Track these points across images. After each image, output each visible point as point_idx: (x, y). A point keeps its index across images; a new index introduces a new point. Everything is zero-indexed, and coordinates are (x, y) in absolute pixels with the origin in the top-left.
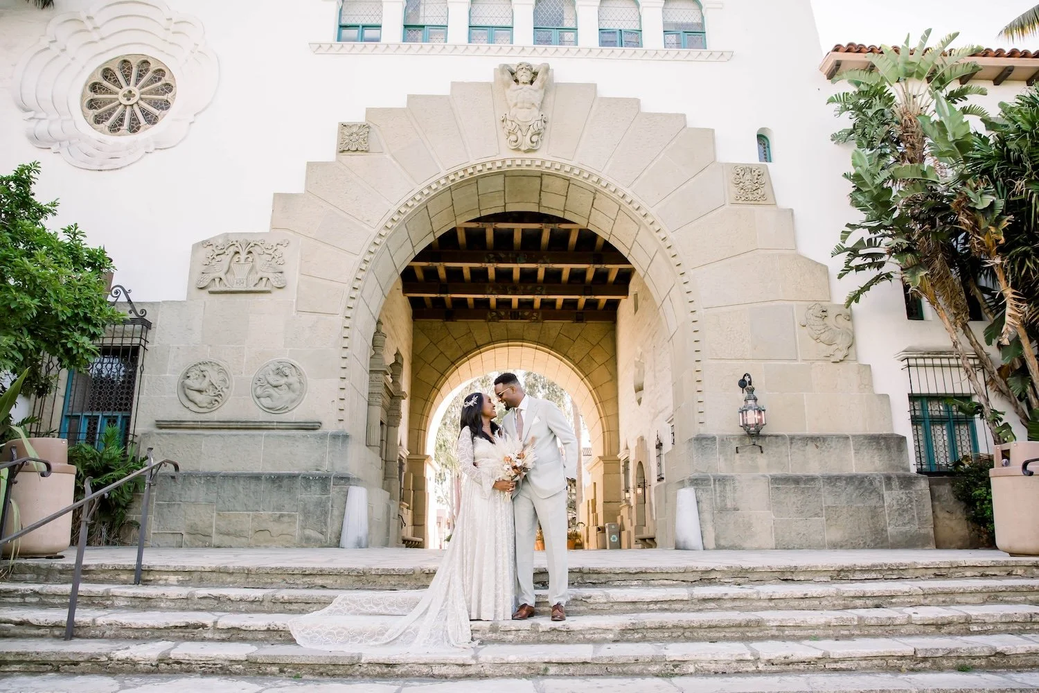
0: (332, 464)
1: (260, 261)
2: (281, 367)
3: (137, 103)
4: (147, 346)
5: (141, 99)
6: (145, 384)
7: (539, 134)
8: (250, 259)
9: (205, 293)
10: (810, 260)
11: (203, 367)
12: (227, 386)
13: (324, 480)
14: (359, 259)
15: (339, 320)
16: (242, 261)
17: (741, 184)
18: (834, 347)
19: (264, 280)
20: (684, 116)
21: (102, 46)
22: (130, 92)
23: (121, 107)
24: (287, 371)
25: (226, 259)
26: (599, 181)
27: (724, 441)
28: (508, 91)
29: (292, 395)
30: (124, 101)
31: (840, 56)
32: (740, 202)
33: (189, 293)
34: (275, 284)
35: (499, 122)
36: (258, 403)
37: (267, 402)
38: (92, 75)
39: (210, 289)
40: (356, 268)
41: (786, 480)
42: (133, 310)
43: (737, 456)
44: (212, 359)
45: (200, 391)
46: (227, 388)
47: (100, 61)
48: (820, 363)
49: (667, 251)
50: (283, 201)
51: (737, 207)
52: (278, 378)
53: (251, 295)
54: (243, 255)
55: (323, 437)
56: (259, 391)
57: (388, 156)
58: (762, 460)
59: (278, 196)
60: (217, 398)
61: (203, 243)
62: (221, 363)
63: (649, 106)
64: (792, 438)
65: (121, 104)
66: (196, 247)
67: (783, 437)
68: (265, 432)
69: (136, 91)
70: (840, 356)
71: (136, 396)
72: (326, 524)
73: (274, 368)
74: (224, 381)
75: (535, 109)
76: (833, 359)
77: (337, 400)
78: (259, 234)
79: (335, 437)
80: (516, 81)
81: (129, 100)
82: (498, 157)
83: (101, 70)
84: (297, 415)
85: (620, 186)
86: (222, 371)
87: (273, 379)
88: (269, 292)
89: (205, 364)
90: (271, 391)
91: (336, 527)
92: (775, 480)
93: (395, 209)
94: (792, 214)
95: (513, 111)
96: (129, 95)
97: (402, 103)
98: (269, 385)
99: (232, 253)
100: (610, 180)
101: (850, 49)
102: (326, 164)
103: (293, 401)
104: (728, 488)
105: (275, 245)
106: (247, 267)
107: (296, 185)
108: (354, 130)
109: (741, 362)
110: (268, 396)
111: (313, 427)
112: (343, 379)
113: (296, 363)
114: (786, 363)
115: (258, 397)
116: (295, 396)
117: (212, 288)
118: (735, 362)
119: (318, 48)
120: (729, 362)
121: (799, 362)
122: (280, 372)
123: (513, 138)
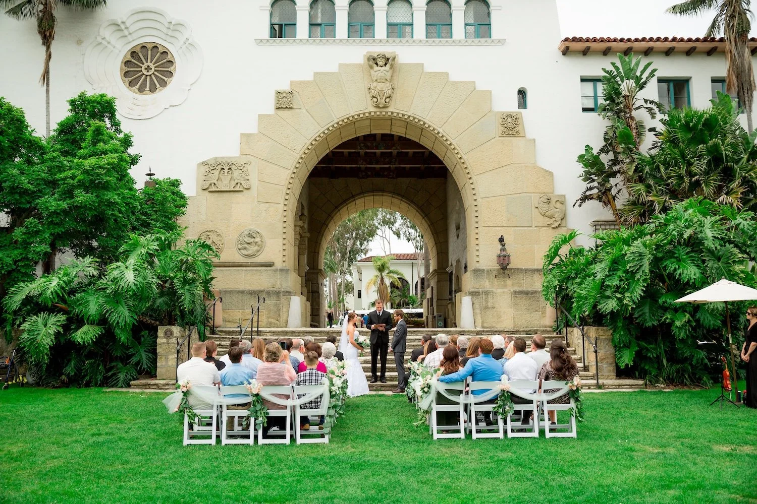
0: (281, 285)
1: (236, 173)
2: (251, 233)
3: (153, 73)
5: (155, 71)
7: (389, 97)
8: (230, 173)
9: (206, 192)
10: (542, 169)
11: (208, 233)
13: (278, 293)
14: (291, 171)
15: (281, 206)
16: (226, 174)
17: (505, 125)
18: (554, 219)
19: (239, 184)
20: (474, 82)
21: (130, 38)
22: (148, 66)
23: (144, 76)
24: (254, 235)
25: (216, 173)
26: (424, 123)
27: (489, 271)
28: (372, 72)
29: (256, 248)
30: (145, 72)
31: (567, 44)
32: (504, 135)
33: (197, 192)
34: (245, 187)
35: (367, 90)
36: (240, 252)
37: (244, 252)
38: (125, 56)
39: (209, 190)
40: (289, 177)
41: (521, 292)
43: (496, 280)
44: (213, 229)
46: (222, 244)
47: (129, 47)
48: (545, 228)
49: (462, 165)
50: (246, 137)
51: (502, 138)
52: (250, 239)
53: (232, 193)
54: (226, 170)
55: (276, 271)
56: (240, 247)
57: (304, 111)
58: (509, 282)
59: (243, 135)
61: (203, 163)
62: (218, 231)
63: (454, 77)
64: (526, 270)
65: (143, 74)
66: (199, 165)
67: (522, 270)
68: (244, 268)
69: (152, 65)
70: (556, 224)
72: (279, 315)
73: (247, 233)
74: (220, 240)
75: (387, 82)
76: (553, 226)
77: (281, 250)
78: (234, 157)
79: (282, 270)
80: (377, 64)
81: (148, 71)
82: (366, 111)
83: (130, 53)
84: (260, 259)
85: (436, 127)
86: (218, 235)
87: (247, 240)
88: (242, 191)
89: (209, 231)
90: (246, 246)
91: (285, 318)
92: (515, 293)
93: (309, 142)
94: (535, 142)
95: (375, 84)
96: (148, 69)
97: (310, 78)
98: (244, 243)
99: (220, 169)
100: (430, 124)
101: (575, 39)
102: (269, 115)
103: (258, 251)
104: (489, 296)
105: (243, 164)
106: (229, 177)
107: (253, 129)
108: (284, 95)
109: (500, 228)
110: (245, 249)
111: (270, 265)
112: (284, 239)
113: (259, 231)
114: (526, 228)
115: (239, 249)
116: (259, 248)
117: (211, 189)
118: (497, 228)
119: (260, 42)
120: (494, 228)
121: (533, 228)
122: (250, 236)
123: (375, 100)
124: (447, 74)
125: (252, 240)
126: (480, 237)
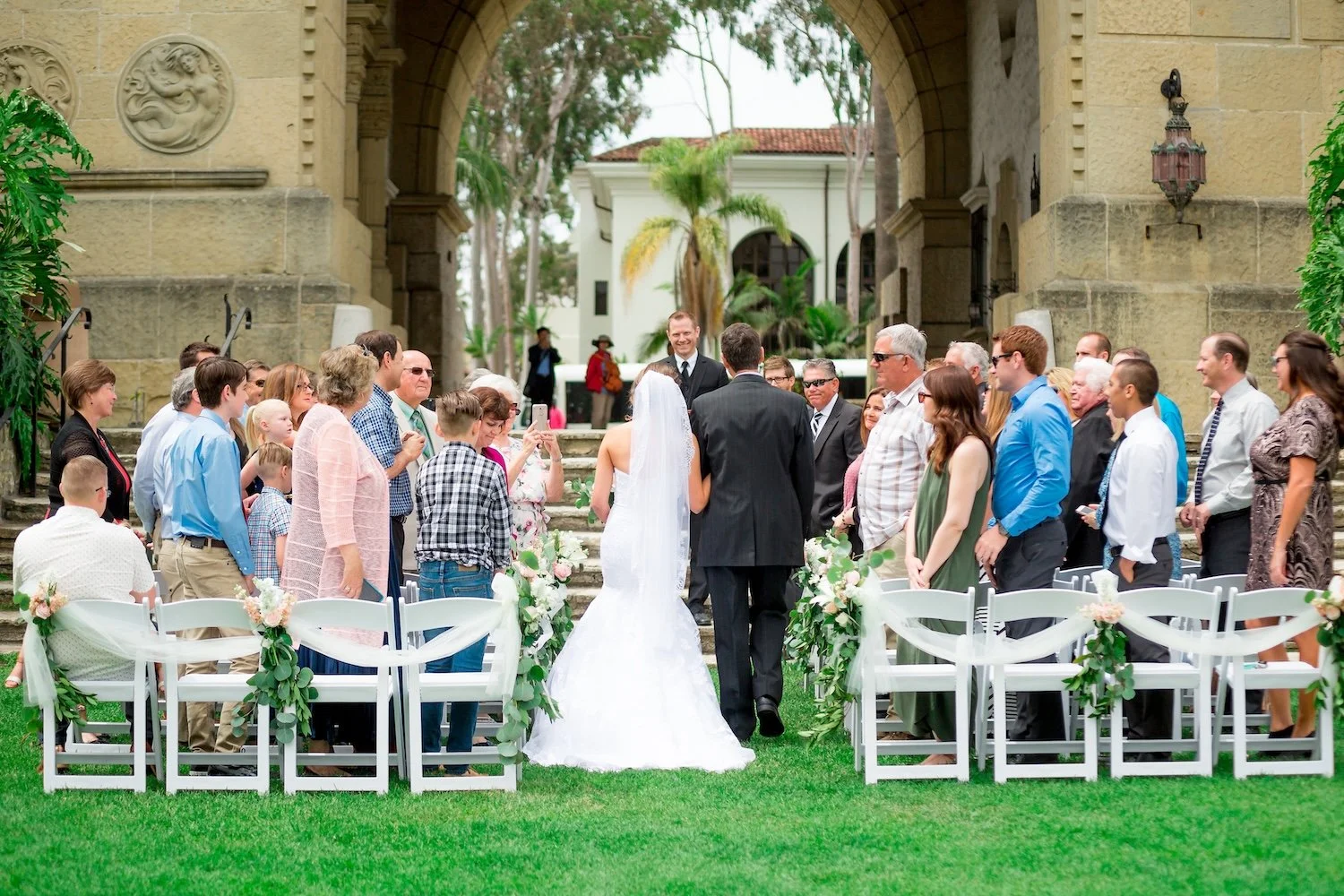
0: (296, 258)
2: (178, 54)
11: (13, 59)
12: (66, 95)
13: (283, 294)
24: (191, 63)
27: (1122, 213)
29: (199, 114)
36: (134, 133)
37: (153, 131)
41: (1244, 297)
43: (1147, 245)
44: (30, 41)
46: (67, 101)
52: (173, 77)
55: (274, 203)
56: (134, 109)
58: (1199, 256)
62: (50, 48)
64: (1266, 210)
67: (1248, 207)
68: (152, 195)
73: (163, 57)
74: (60, 86)
77: (297, 121)
79: (298, 202)
84: (214, 157)
86: (52, 66)
87: (163, 81)
89: (17, 51)
90: (159, 105)
92: (1223, 298)
98: (153, 94)
103: (207, 126)
104: (1121, 311)
109: (1169, 42)
110: (154, 117)
111: (250, 180)
112: (308, 76)
113: (209, 45)
114: (1267, 45)
115: (133, 120)
116: (209, 116)
118: (1156, 41)
120: (1143, 41)
121: (1297, 45)
122: (176, 66)
126: (1090, 73)
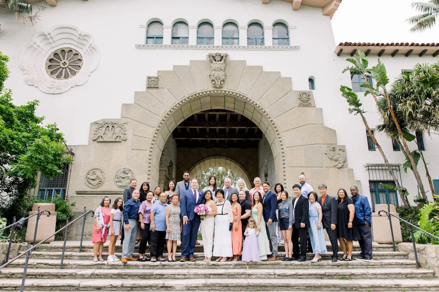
1: (117, 130)
2: (125, 170)
3: (68, 67)
4: (72, 163)
5: (69, 65)
6: (72, 177)
7: (223, 81)
8: (113, 129)
9: (95, 142)
10: (328, 128)
11: (94, 171)
12: (104, 177)
14: (155, 129)
15: (147, 152)
16: (110, 130)
17: (302, 99)
18: (338, 162)
19: (119, 137)
20: (280, 72)
21: (54, 45)
22: (65, 62)
23: (61, 68)
24: (127, 172)
25: (103, 129)
26: (247, 98)
28: (212, 65)
30: (62, 66)
31: (342, 47)
32: (301, 106)
33: (89, 142)
34: (123, 139)
35: (208, 76)
36: (116, 184)
37: (120, 184)
38: (50, 56)
39: (97, 141)
40: (154, 133)
42: (67, 148)
44: (98, 168)
45: (93, 180)
46: (104, 178)
47: (53, 50)
48: (332, 168)
49: (272, 126)
50: (126, 107)
51: (300, 108)
52: (124, 174)
53: (113, 143)
54: (110, 128)
56: (117, 180)
57: (166, 89)
59: (124, 105)
60: (100, 183)
61: (95, 122)
62: (102, 169)
63: (266, 69)
65: (61, 67)
66: (92, 124)
69: (67, 62)
70: (340, 165)
71: (68, 182)
73: (122, 171)
74: (103, 176)
75: (222, 71)
76: (338, 167)
78: (116, 119)
80: (215, 60)
81: (64, 66)
82: (208, 90)
83: (53, 54)
85: (254, 101)
86: (102, 172)
87: (123, 175)
88: (120, 142)
89: (96, 169)
90: (121, 179)
93: (169, 110)
94: (322, 110)
95: (214, 72)
96: (65, 63)
97: (171, 69)
98: (120, 177)
99: (106, 127)
100: (251, 98)
101: (347, 44)
102: (142, 92)
105: (123, 123)
106: (112, 132)
107: (131, 100)
108: (153, 79)
109: (301, 168)
110: (120, 182)
112: (149, 175)
113: (131, 169)
114: (319, 168)
115: (116, 182)
117: (98, 140)
118: (298, 168)
119: (139, 47)
120: (296, 168)
121: (324, 168)
122: (125, 172)
123: (214, 82)
124: (262, 67)
125: (125, 175)
126: (287, 174)
